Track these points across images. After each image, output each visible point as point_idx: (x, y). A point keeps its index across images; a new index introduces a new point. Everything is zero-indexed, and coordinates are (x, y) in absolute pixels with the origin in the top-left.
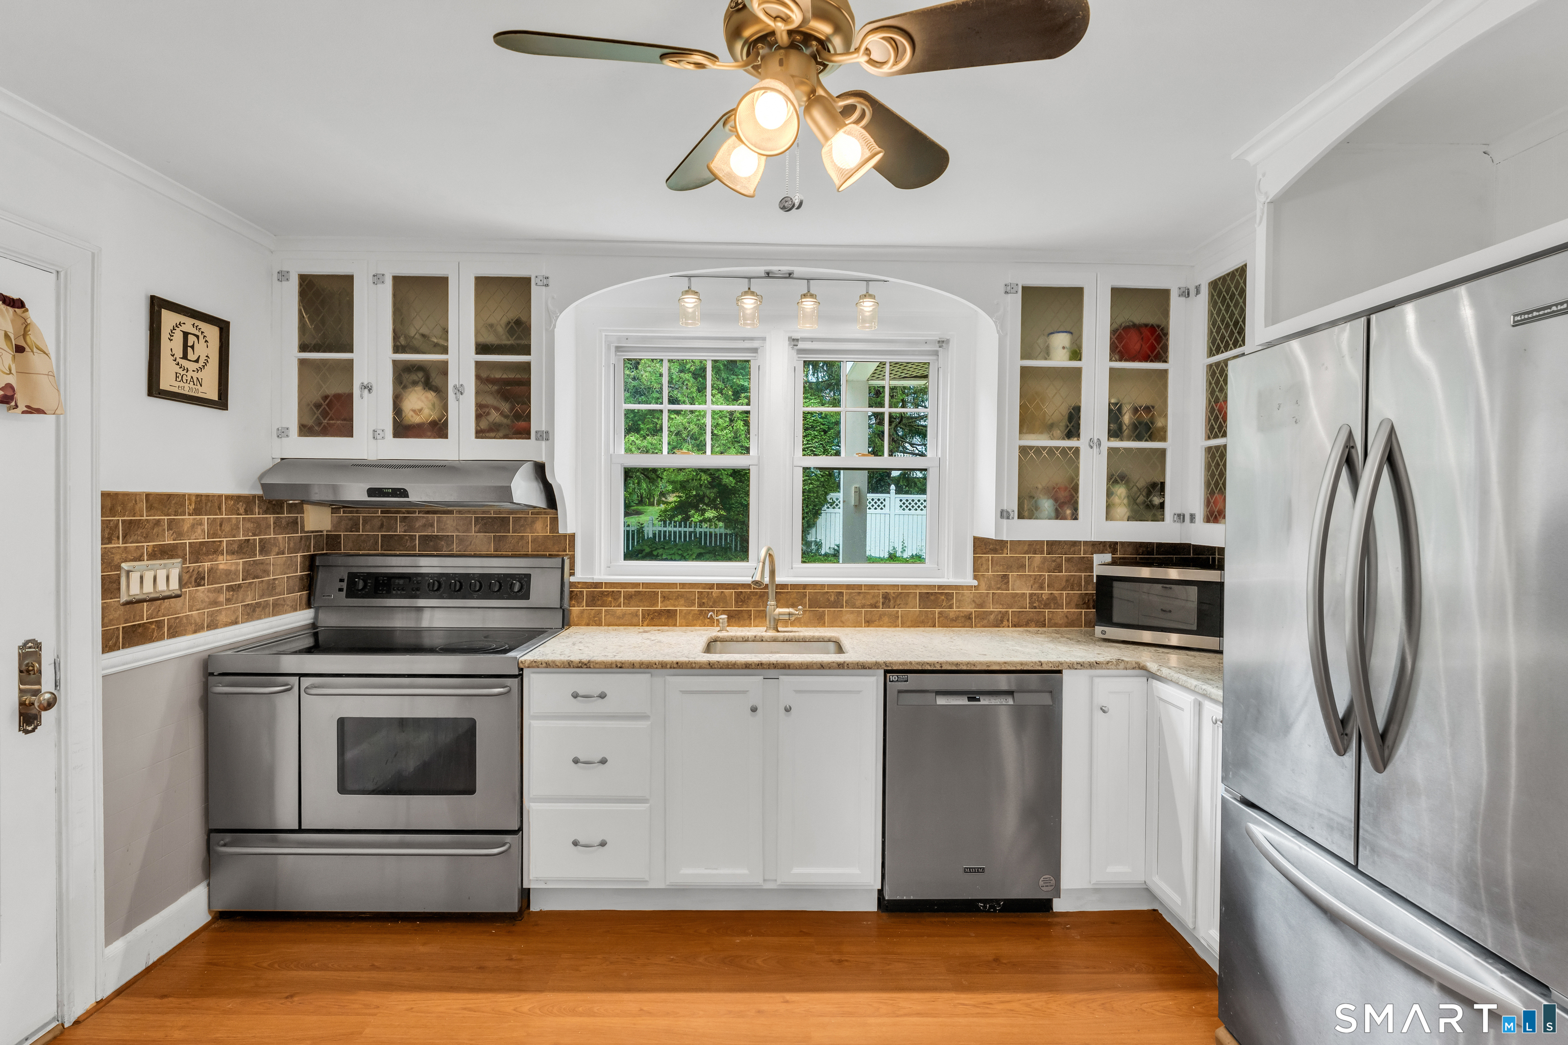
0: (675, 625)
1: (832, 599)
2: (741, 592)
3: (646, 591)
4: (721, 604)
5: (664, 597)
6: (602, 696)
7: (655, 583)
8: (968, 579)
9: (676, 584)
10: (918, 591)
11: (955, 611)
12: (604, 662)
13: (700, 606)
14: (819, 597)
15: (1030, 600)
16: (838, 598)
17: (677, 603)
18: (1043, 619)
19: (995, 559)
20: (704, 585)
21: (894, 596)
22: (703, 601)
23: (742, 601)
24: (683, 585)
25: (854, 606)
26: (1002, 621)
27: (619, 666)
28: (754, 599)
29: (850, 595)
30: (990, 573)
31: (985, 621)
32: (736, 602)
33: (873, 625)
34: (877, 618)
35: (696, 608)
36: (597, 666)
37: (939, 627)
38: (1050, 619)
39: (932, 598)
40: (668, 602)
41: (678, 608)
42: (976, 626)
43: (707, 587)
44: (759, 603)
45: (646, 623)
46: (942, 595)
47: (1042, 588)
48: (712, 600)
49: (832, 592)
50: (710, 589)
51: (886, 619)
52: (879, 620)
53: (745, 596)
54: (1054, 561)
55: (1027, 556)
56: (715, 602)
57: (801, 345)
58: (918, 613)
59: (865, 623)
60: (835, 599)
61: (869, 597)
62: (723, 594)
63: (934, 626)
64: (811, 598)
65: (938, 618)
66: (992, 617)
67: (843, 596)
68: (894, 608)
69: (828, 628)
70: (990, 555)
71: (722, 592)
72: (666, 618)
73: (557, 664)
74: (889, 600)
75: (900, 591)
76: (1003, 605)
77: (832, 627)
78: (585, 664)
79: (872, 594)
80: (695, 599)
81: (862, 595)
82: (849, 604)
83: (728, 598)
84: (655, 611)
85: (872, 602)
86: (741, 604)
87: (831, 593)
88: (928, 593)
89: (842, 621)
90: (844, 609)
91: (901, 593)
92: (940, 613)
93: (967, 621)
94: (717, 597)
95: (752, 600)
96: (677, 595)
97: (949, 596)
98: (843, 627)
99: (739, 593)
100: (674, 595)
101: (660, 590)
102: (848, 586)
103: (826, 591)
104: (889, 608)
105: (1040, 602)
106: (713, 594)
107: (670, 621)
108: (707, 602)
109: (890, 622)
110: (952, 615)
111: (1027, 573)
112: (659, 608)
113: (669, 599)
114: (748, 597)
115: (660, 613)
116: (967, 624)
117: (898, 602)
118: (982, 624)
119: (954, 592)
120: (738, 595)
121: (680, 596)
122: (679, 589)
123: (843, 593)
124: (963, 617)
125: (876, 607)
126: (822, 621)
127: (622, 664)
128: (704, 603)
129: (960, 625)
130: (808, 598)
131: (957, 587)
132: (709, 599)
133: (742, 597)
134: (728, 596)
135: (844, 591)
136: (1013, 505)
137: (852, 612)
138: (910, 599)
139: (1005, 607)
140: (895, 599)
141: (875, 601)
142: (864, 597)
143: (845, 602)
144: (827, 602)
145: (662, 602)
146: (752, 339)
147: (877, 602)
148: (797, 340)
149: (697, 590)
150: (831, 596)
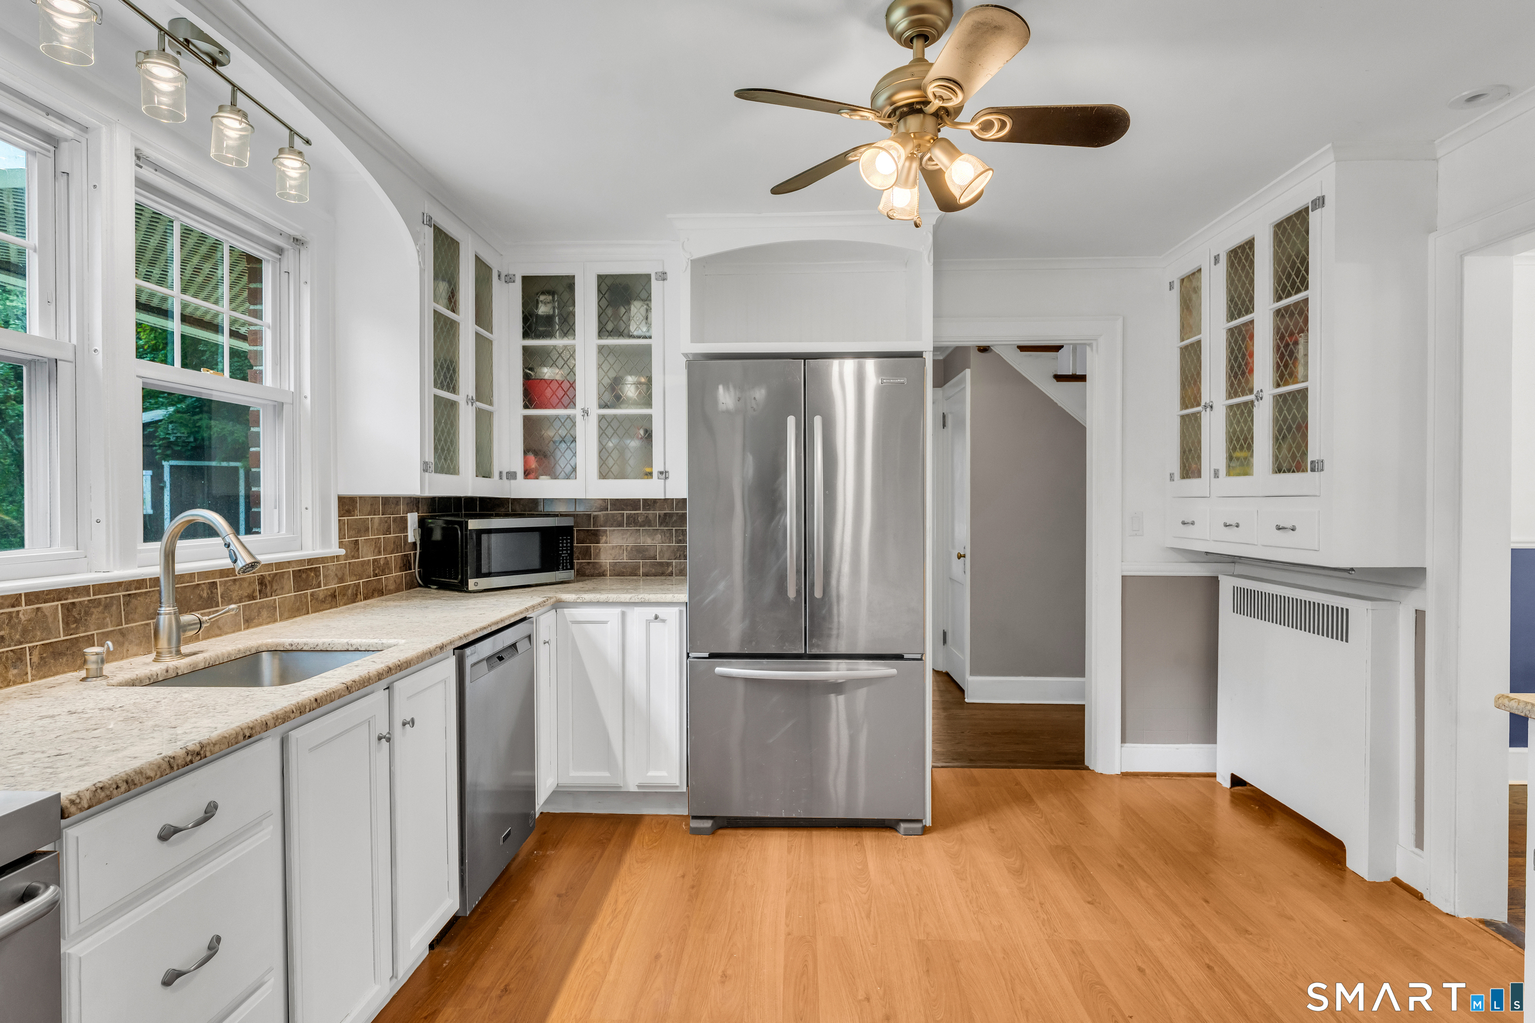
1: (205, 594)
2: (73, 603)
4: (38, 634)
8: (334, 548)
10: (291, 570)
11: (323, 590)
15: (373, 567)
16: (211, 592)
18: (381, 588)
19: (351, 522)
21: (269, 579)
23: (75, 621)
25: (230, 602)
26: (356, 595)
28: (96, 612)
29: (225, 586)
30: (349, 539)
32: (66, 624)
33: (253, 625)
34: (256, 614)
37: (313, 614)
38: (386, 587)
39: (304, 576)
42: (342, 607)
44: (104, 618)
46: (311, 572)
47: (379, 553)
48: (19, 629)
49: (204, 584)
50: (14, 606)
51: (265, 613)
52: (258, 615)
53: (80, 611)
54: (387, 522)
55: (369, 516)
56: (25, 632)
58: (293, 598)
59: (244, 624)
60: (208, 594)
61: (245, 584)
62: (39, 612)
63: (309, 614)
65: (310, 602)
66: (349, 592)
67: (217, 589)
68: (271, 596)
69: (204, 641)
70: (346, 516)
71: (37, 608)
74: (266, 587)
75: (274, 572)
76: (356, 576)
79: (248, 580)
81: (237, 583)
82: (225, 599)
83: (50, 620)
85: (248, 592)
86: (77, 624)
87: (203, 586)
88: (300, 570)
90: (221, 608)
91: (276, 574)
92: (311, 595)
93: (334, 601)
94: (29, 620)
95: (94, 616)
97: (316, 572)
98: (221, 635)
99: (70, 606)
102: (222, 573)
103: (197, 583)
104: (267, 597)
105: (379, 568)
106: (21, 614)
108: (10, 634)
109: (269, 617)
110: (321, 596)
111: (370, 537)
114: (86, 611)
116: (335, 605)
117: (275, 588)
118: (346, 602)
119: (322, 565)
120: (68, 609)
123: (215, 583)
124: (329, 596)
125: (254, 598)
129: (330, 607)
131: (324, 560)
132: (13, 627)
133: (75, 613)
134: (49, 614)
135: (218, 580)
136: (431, 459)
138: (285, 581)
139: (358, 578)
140: (271, 582)
141: (252, 590)
142: (241, 585)
143: (222, 597)
144: (199, 601)
147: (253, 592)
150: (203, 590)
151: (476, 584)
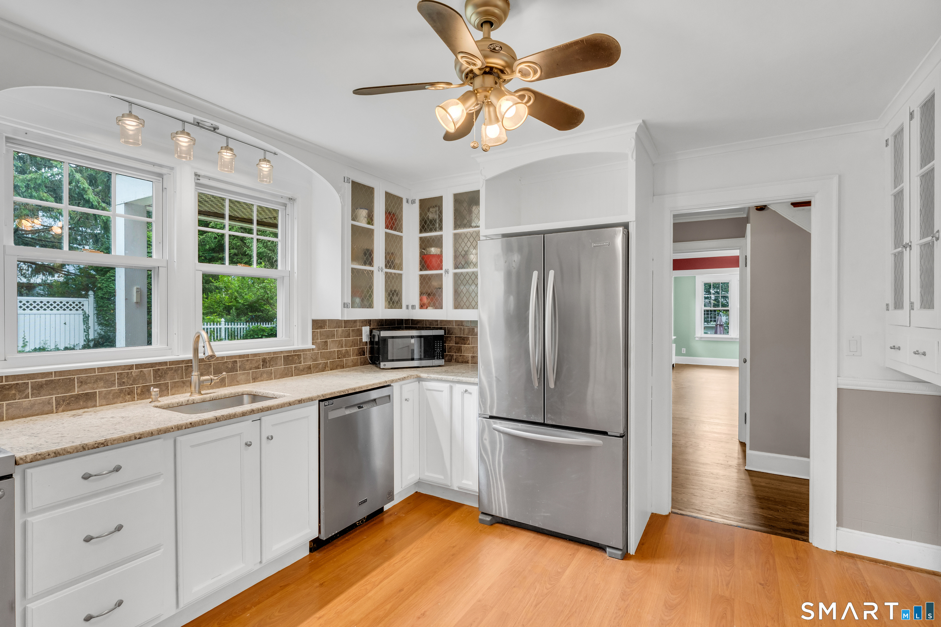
0: (95, 406)
1: (230, 366)
2: (159, 369)
3: (60, 379)
4: (141, 381)
5: (81, 382)
6: (118, 469)
7: (70, 370)
8: (309, 345)
9: (94, 369)
10: (282, 355)
11: (303, 365)
12: (122, 438)
13: (120, 384)
14: (220, 366)
15: (337, 354)
16: (234, 365)
17: (95, 386)
18: (343, 364)
19: (321, 332)
20: (123, 367)
21: (269, 359)
22: (124, 380)
23: (159, 376)
24: (102, 369)
25: (244, 370)
26: (325, 368)
27: (138, 437)
28: (170, 373)
29: (242, 362)
30: (319, 341)
31: (318, 369)
32: (155, 378)
33: (258, 381)
34: (260, 376)
35: (117, 388)
36: (116, 442)
37: (295, 376)
38: (346, 364)
39: (290, 358)
40: (86, 386)
41: (97, 391)
42: (313, 373)
43: (127, 368)
44: (174, 376)
45: (61, 409)
46: (295, 356)
47: (342, 347)
48: (132, 379)
49: (230, 361)
50: (129, 370)
51: (265, 376)
52: (261, 376)
53: (162, 372)
54: (347, 331)
55: (335, 329)
56: (134, 380)
57: (203, 181)
58: (283, 369)
59: (252, 380)
60: (231, 366)
61: (254, 362)
62: (142, 373)
63: (292, 376)
64: (215, 367)
65: (294, 370)
66: (321, 366)
67: (237, 364)
68: (269, 367)
69: (228, 387)
70: (319, 330)
71: (141, 371)
72: (84, 401)
73: (69, 450)
74: (266, 363)
75: (272, 356)
76: (325, 358)
77: (231, 386)
78: (102, 444)
79: (256, 360)
80: (115, 380)
81: (249, 361)
82: (241, 369)
83: (147, 376)
84: (72, 396)
85: (256, 365)
86: (159, 378)
87: (229, 362)
88: (288, 355)
89: (238, 382)
90: (239, 372)
91: (273, 357)
92: (295, 367)
93: (309, 370)
94: (137, 375)
95: (169, 375)
96: (95, 378)
97: (299, 356)
98: (238, 385)
99: (157, 370)
100: (92, 379)
101: (76, 376)
102: (240, 356)
103: (225, 361)
104: (267, 368)
105: (341, 354)
106: (133, 373)
107: (90, 403)
108: (127, 381)
109: (267, 377)
110: (301, 368)
111: (336, 339)
112: (76, 393)
113: (86, 383)
114: (165, 372)
115: (78, 397)
116: (309, 372)
117: (272, 363)
118: (316, 371)
119: (302, 353)
120: (156, 371)
121: (98, 379)
122: (98, 373)
123: (236, 361)
124: (307, 368)
125: (259, 368)
126: (224, 383)
127: (141, 435)
128: (124, 382)
129: (306, 373)
130: (212, 367)
131: (303, 350)
132: (129, 378)
133: (159, 373)
134: (146, 373)
135: (238, 360)
136: (348, 300)
137: (244, 374)
138: (278, 360)
139: (326, 359)
140: (270, 361)
141: (258, 364)
142: (251, 362)
143: (239, 368)
144: (226, 369)
145: (79, 387)
146: (161, 166)
147: (259, 365)
148: (199, 176)
149: (116, 372)
150: (229, 364)
151: (385, 365)
